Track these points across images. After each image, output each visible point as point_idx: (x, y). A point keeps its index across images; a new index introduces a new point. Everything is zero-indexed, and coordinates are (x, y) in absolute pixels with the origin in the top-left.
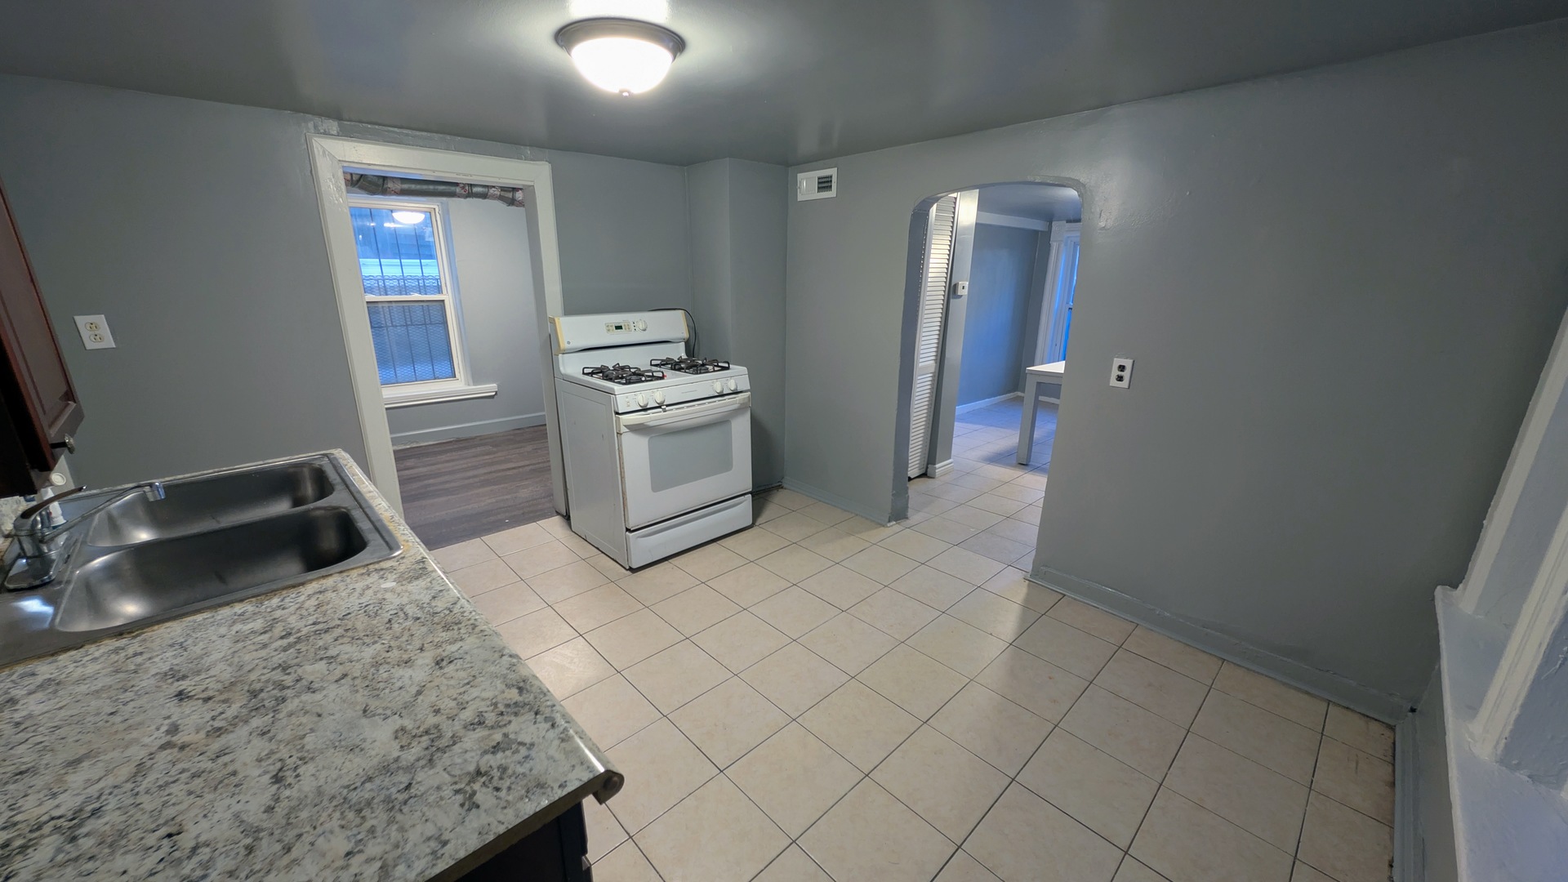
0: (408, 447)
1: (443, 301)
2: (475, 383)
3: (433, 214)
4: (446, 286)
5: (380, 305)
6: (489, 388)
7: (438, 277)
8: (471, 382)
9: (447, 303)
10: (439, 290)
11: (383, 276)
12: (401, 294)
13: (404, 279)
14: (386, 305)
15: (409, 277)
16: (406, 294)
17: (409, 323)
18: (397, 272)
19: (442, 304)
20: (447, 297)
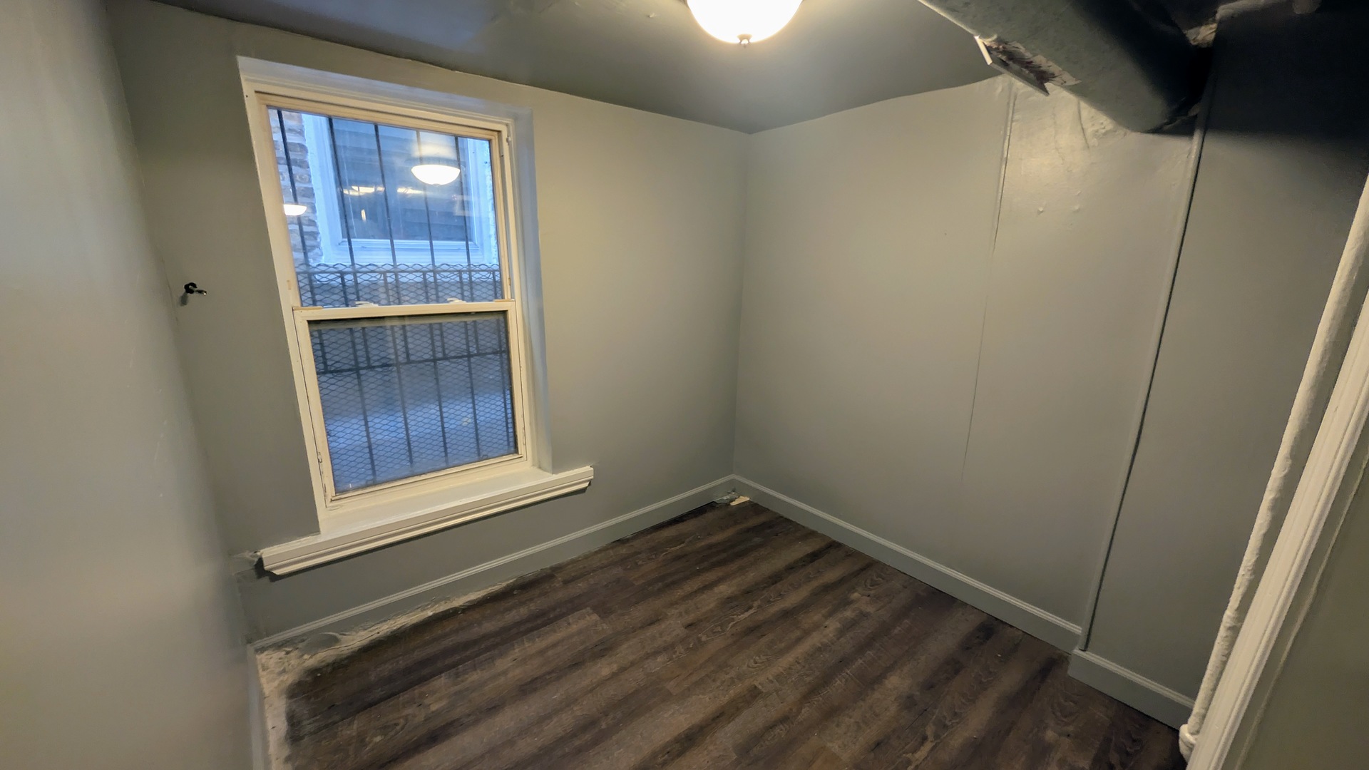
0: (430, 613)
1: (504, 313)
2: (557, 466)
3: (495, 143)
4: (511, 284)
5: (388, 324)
6: (580, 474)
7: (496, 268)
8: (547, 462)
9: (511, 316)
10: (497, 290)
11: (395, 266)
12: (428, 301)
13: (435, 271)
14: (397, 323)
15: (445, 267)
16: (437, 301)
17: (440, 355)
18: (424, 260)
19: (501, 317)
20: (514, 305)
